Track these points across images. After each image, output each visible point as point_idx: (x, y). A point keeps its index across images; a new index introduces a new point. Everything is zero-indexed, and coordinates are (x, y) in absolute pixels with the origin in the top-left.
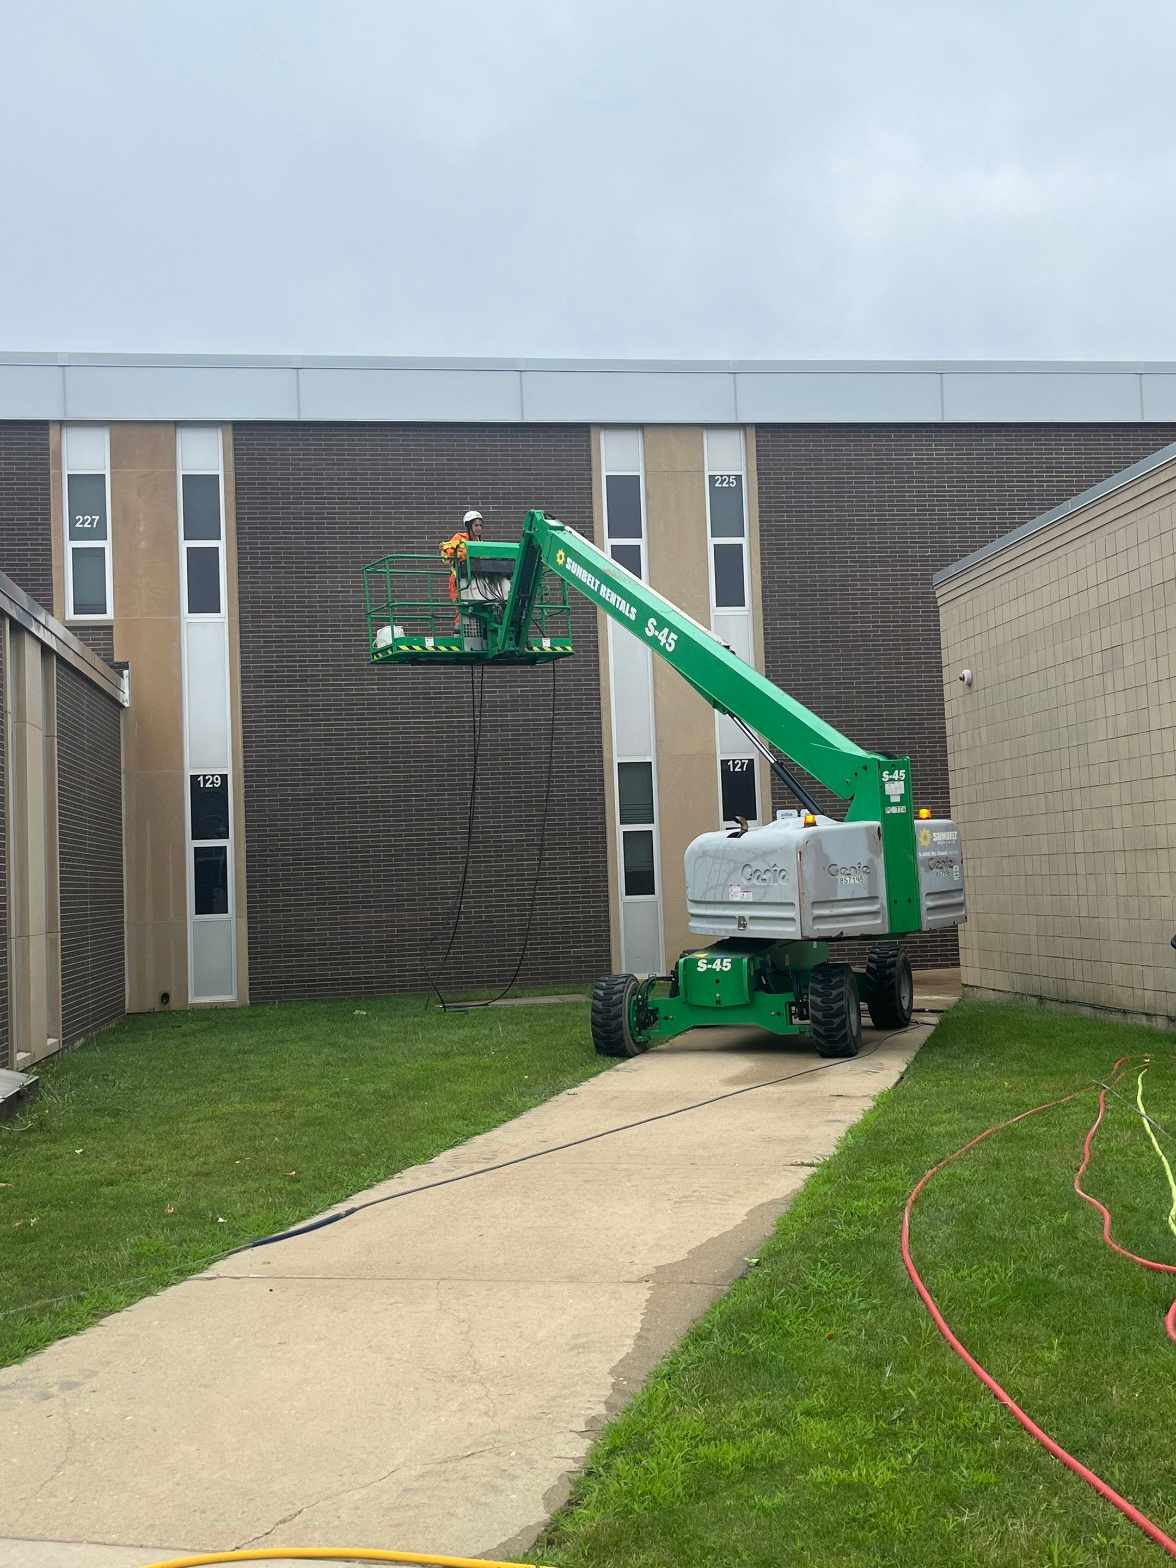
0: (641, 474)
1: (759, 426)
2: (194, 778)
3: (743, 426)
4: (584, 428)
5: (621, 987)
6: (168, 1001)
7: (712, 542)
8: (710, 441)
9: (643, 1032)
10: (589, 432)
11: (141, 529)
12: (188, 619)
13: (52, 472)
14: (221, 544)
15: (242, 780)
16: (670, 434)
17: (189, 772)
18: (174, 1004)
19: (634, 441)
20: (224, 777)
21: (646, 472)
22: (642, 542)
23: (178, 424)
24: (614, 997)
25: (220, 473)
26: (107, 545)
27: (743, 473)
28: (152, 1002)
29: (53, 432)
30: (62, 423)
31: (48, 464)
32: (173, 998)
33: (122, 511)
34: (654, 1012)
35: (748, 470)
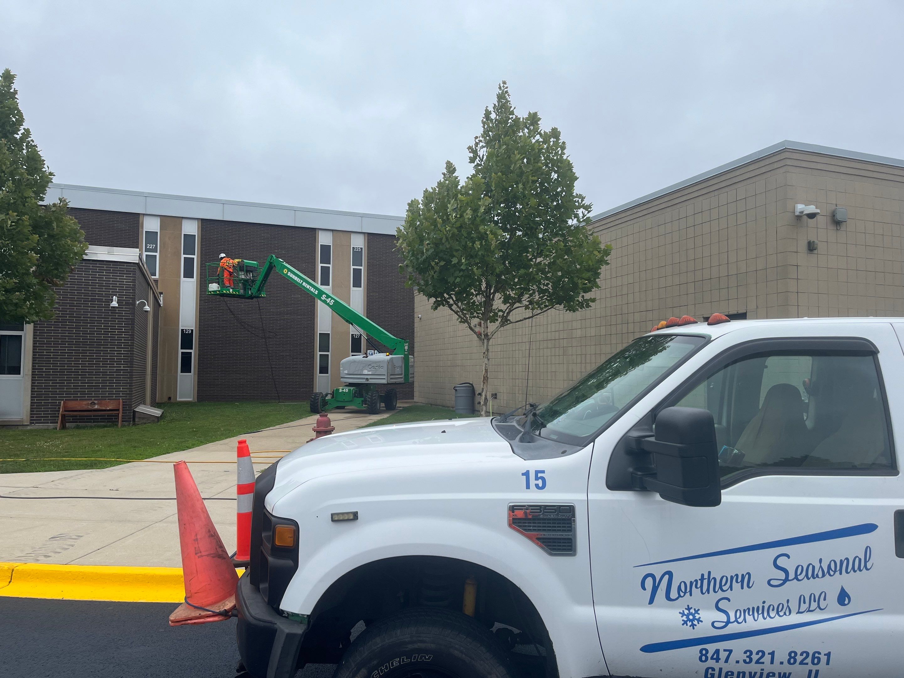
0: (331, 244)
1: (368, 233)
2: (182, 330)
3: (364, 233)
4: (314, 229)
5: (318, 395)
6: (170, 399)
7: (352, 267)
8: (353, 236)
9: (324, 407)
10: (316, 231)
11: (169, 250)
12: (183, 279)
13: (140, 230)
14: (195, 257)
15: (198, 331)
16: (341, 233)
17: (181, 328)
18: (172, 400)
19: (330, 234)
20: (192, 330)
21: (333, 244)
22: (330, 266)
23: (183, 218)
24: (317, 398)
25: (196, 234)
26: (157, 254)
27: (363, 247)
28: (165, 399)
29: (141, 217)
30: (144, 214)
31: (139, 227)
32: (172, 398)
33: (163, 244)
34: (327, 402)
35: (364, 247)
